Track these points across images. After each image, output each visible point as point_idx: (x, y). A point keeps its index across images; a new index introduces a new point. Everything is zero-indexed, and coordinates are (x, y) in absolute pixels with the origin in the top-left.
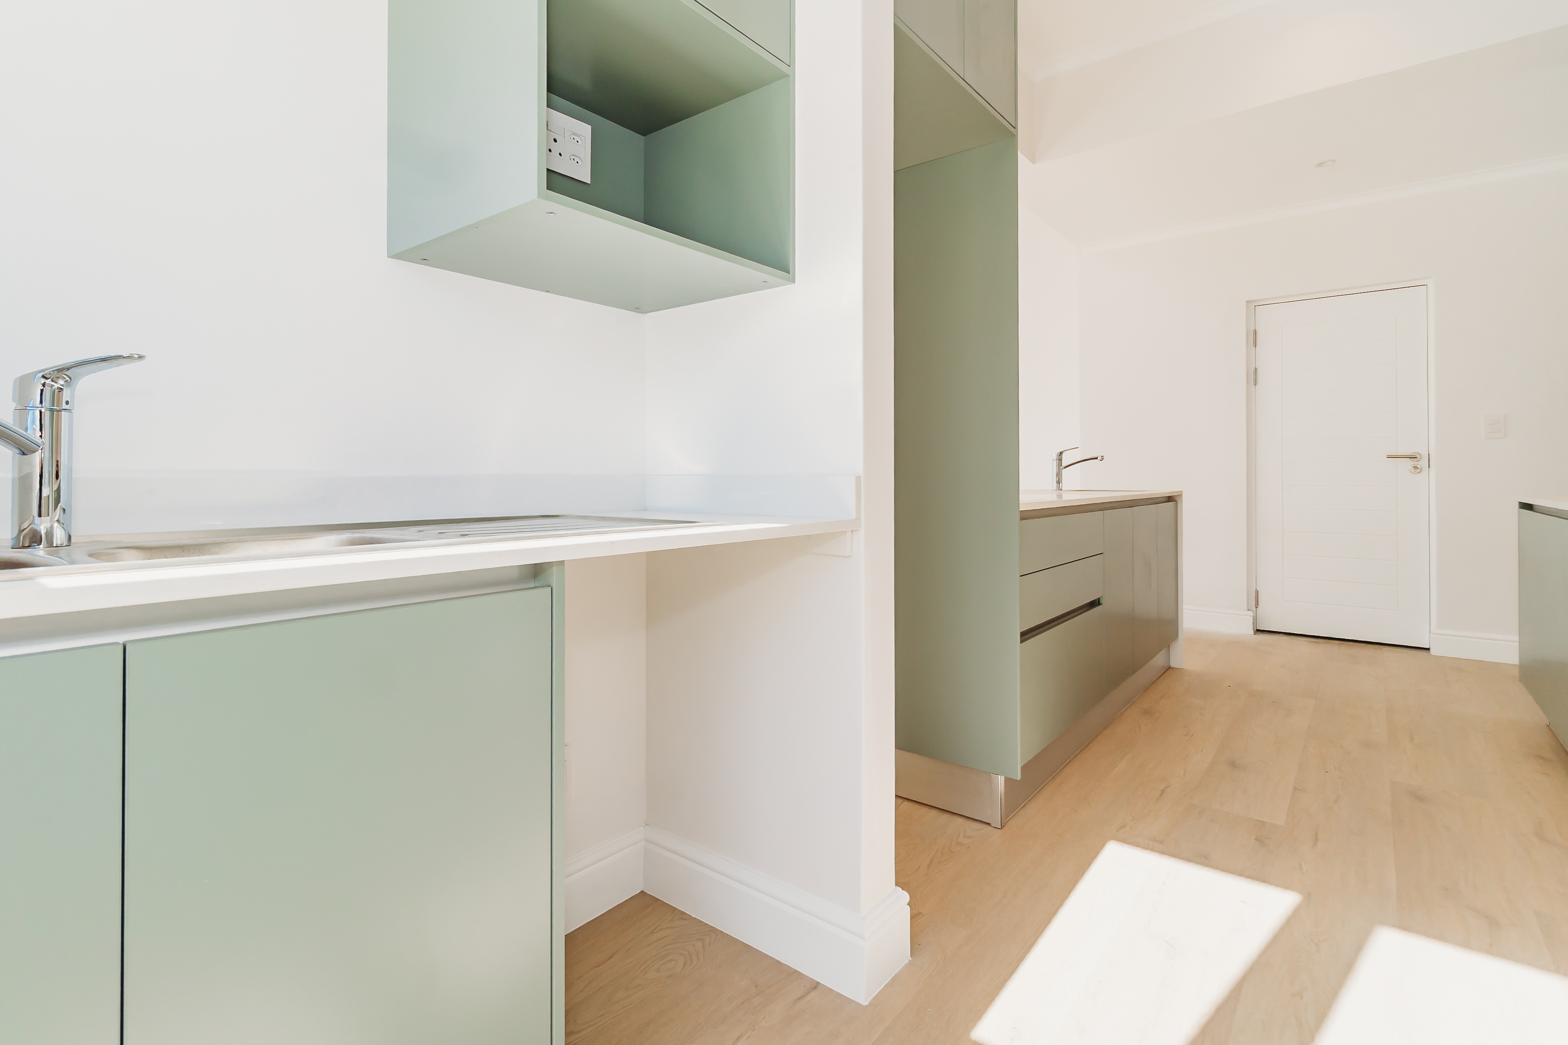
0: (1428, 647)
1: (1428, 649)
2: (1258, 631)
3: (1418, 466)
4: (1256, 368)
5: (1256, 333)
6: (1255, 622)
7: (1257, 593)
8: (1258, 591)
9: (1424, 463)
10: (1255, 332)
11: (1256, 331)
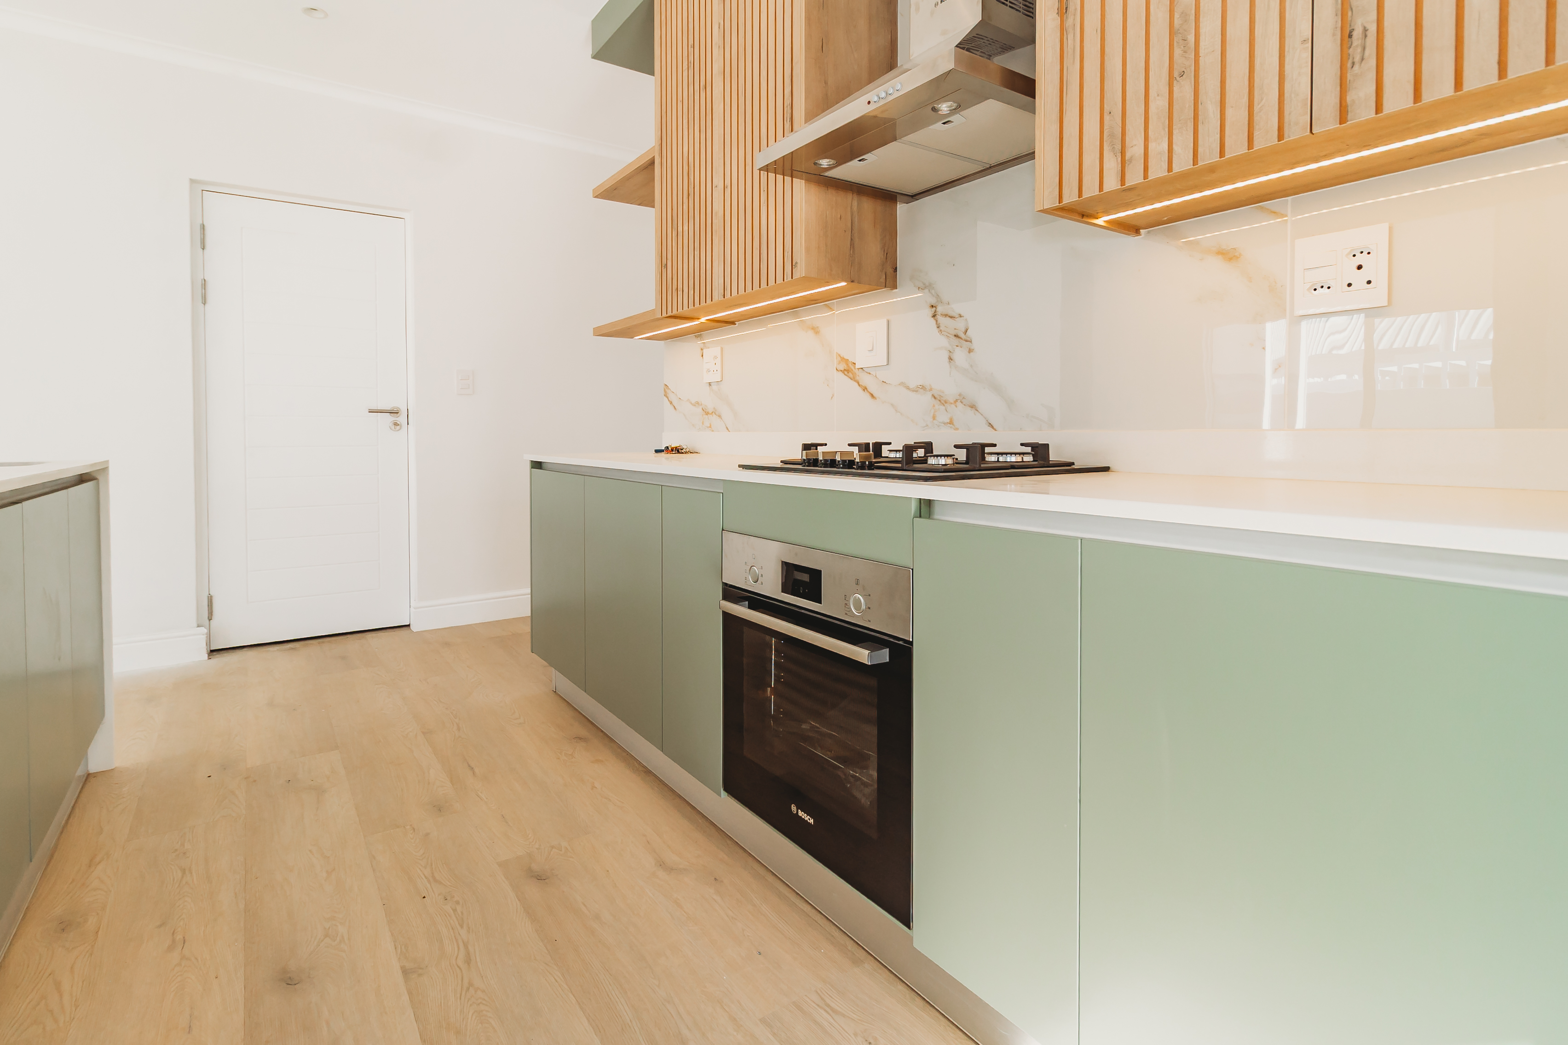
0: (408, 624)
1: (409, 626)
2: (212, 652)
3: (398, 423)
4: (205, 280)
5: (204, 229)
6: (209, 642)
7: (211, 600)
8: (211, 597)
9: (402, 419)
10: (203, 227)
11: (203, 225)
